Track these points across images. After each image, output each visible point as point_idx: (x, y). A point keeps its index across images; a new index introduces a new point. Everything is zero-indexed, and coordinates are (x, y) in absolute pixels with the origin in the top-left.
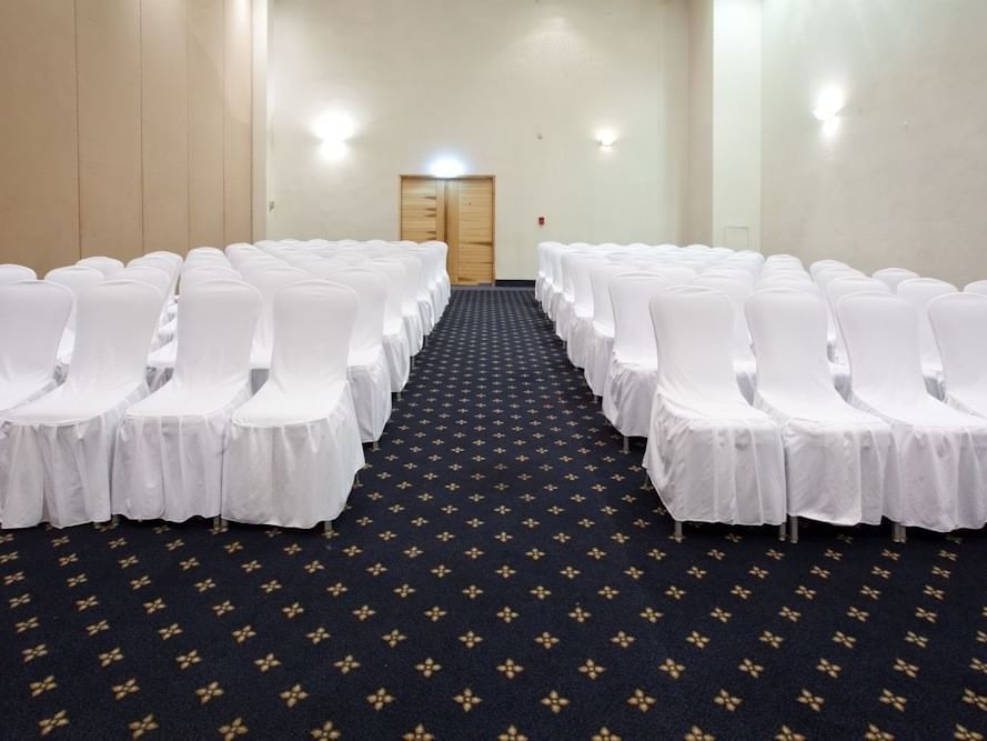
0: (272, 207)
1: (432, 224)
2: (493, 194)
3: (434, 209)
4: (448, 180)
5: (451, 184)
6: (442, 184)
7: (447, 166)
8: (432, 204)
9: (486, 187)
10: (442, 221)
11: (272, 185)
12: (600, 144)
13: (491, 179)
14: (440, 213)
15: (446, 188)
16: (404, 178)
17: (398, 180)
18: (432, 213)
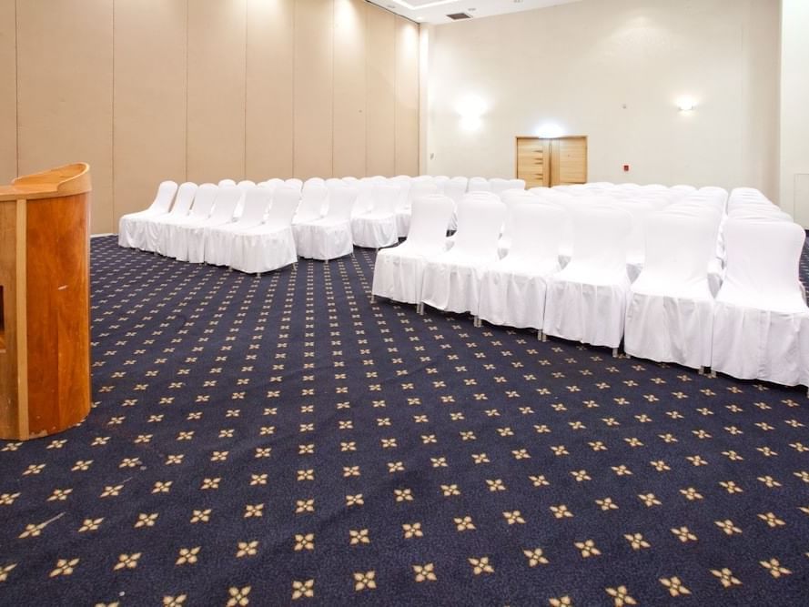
0: (432, 156)
1: (540, 169)
2: (586, 148)
3: (541, 159)
4: (551, 139)
5: (554, 143)
6: (548, 142)
7: (549, 129)
8: (540, 155)
9: (579, 144)
10: (547, 168)
11: (431, 143)
12: (680, 109)
13: (584, 138)
14: (546, 162)
15: (550, 145)
16: (518, 139)
17: (515, 140)
18: (540, 161)
